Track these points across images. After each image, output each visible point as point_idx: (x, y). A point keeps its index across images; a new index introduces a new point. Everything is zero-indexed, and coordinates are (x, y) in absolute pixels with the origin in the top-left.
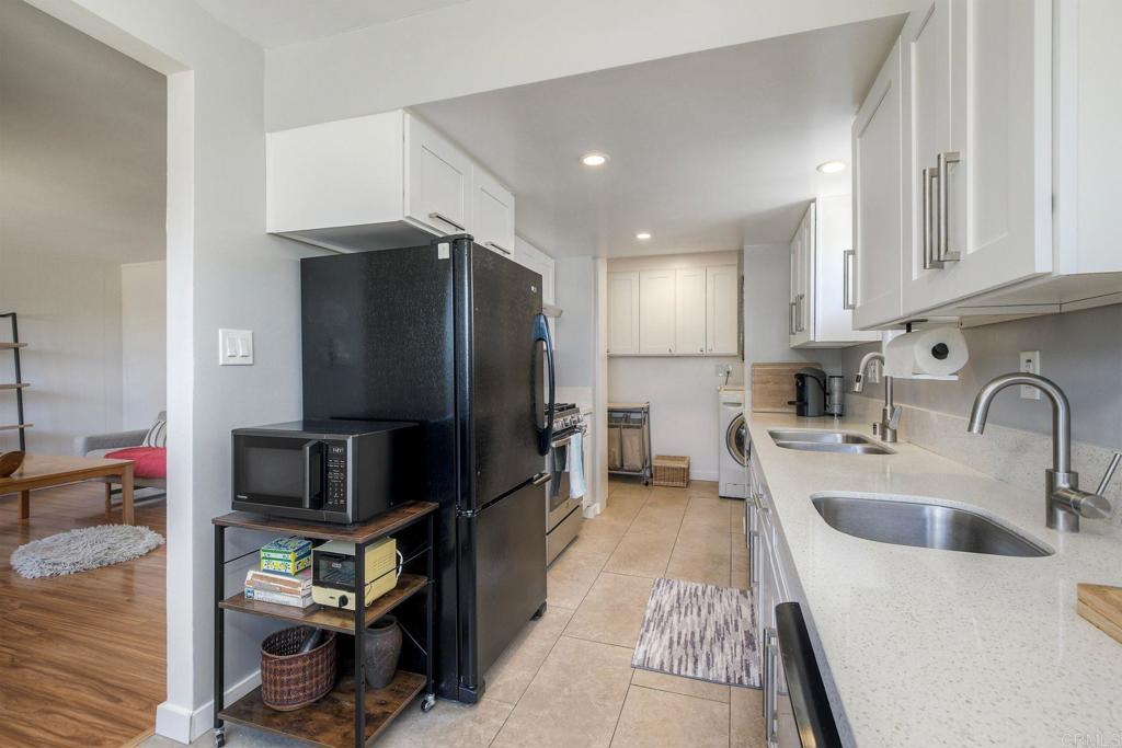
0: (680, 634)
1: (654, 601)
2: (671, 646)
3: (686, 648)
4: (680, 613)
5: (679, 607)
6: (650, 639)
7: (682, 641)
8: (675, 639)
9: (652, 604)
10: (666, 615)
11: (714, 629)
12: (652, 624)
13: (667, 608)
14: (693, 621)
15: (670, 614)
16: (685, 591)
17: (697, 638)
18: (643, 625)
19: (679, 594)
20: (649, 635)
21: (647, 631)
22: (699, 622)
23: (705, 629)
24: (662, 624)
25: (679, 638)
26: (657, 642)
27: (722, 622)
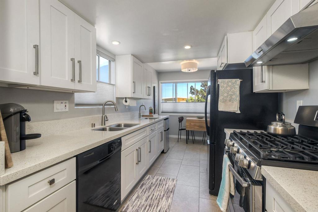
0: (162, 188)
1: (169, 202)
2: (166, 183)
3: (162, 183)
4: (160, 196)
5: (159, 199)
6: (172, 186)
7: (162, 185)
8: (164, 186)
9: (170, 200)
10: (165, 195)
11: (151, 189)
12: (171, 191)
13: (164, 198)
14: (156, 193)
15: (164, 195)
16: (154, 208)
17: (158, 186)
18: (174, 190)
19: (157, 206)
20: (172, 187)
21: (173, 188)
22: (154, 192)
23: (154, 190)
24: (167, 191)
25: (163, 186)
26: (170, 185)
27: (147, 192)
